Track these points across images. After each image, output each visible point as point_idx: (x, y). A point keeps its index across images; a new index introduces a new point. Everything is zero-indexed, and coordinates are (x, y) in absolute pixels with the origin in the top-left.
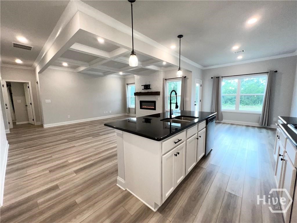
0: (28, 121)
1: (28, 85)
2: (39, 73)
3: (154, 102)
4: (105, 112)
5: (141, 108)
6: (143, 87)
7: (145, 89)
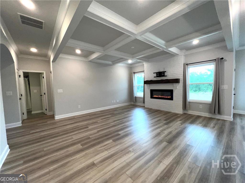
0: (42, 110)
1: (43, 75)
2: (53, 62)
3: (171, 91)
4: (113, 101)
5: (152, 97)
6: (155, 75)
7: (157, 76)
